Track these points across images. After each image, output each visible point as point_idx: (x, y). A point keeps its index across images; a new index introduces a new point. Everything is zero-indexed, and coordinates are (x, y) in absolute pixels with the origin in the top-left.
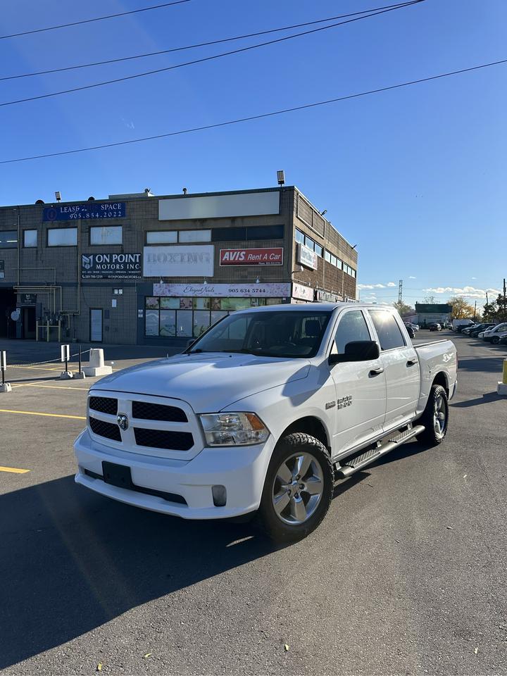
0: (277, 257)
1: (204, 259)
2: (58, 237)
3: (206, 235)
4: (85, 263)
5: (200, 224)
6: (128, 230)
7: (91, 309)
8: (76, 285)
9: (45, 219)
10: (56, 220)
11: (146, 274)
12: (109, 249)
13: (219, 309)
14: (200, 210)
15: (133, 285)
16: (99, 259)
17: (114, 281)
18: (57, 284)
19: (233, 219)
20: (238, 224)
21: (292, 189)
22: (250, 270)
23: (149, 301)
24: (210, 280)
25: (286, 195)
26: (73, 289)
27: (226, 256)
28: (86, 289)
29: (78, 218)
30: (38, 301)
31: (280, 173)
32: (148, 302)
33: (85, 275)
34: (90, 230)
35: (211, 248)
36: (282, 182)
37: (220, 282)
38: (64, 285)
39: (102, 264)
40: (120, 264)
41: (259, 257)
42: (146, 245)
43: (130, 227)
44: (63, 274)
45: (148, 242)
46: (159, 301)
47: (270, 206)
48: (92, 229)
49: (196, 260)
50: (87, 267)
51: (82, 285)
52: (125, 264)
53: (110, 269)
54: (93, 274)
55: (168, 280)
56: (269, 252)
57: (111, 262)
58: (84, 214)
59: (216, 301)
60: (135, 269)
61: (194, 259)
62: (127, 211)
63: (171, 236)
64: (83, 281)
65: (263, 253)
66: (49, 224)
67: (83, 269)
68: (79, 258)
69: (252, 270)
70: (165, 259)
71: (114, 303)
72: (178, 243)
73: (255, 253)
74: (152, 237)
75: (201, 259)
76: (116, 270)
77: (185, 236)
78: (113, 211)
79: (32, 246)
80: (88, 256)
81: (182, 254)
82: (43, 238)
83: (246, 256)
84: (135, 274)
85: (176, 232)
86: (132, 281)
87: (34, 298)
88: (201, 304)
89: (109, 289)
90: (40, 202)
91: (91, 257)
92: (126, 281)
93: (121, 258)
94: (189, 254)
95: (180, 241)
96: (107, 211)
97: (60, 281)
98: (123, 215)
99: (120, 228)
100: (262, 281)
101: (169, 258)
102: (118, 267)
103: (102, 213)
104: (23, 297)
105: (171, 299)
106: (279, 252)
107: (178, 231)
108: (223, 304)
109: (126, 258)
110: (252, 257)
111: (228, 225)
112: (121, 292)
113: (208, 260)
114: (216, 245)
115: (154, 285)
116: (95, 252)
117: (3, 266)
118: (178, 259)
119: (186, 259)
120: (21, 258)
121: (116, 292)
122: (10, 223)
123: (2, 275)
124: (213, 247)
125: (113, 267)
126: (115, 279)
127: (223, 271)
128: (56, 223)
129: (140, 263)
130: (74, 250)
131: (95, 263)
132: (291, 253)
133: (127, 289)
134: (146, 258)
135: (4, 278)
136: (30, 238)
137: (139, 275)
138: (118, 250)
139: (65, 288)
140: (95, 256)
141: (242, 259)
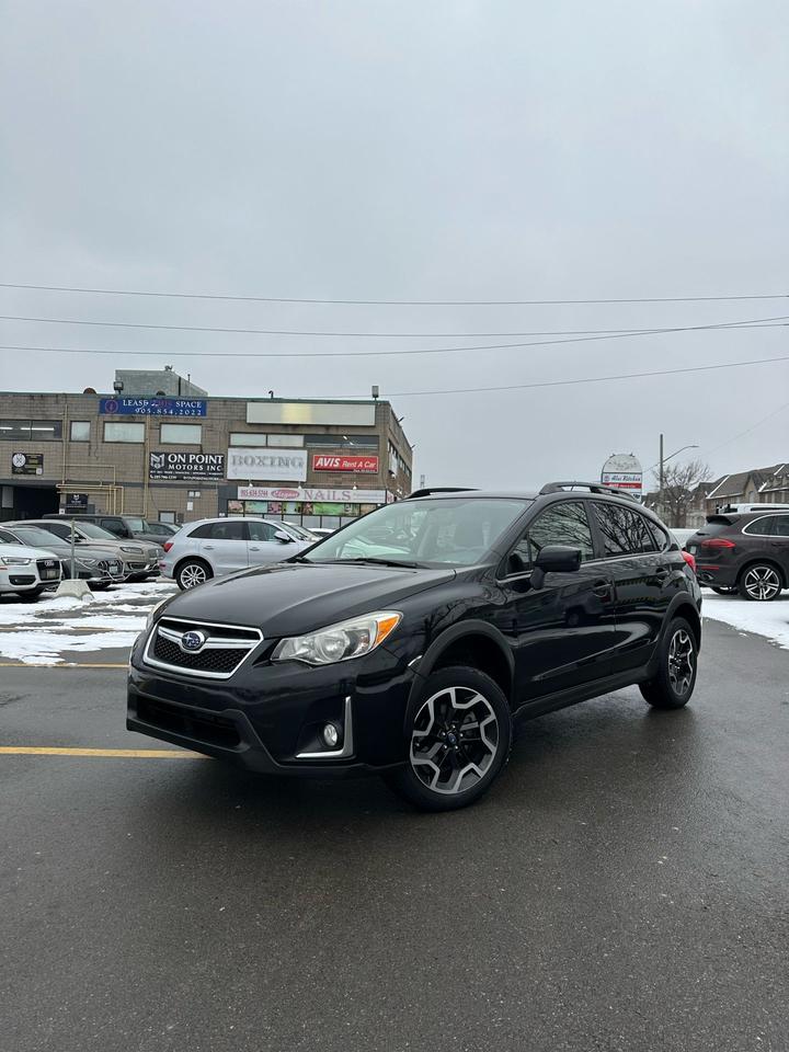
0: (372, 465)
1: (297, 464)
2: (115, 431)
3: (298, 441)
4: (155, 462)
5: (293, 429)
6: (208, 430)
7: (160, 512)
8: (142, 485)
9: (102, 411)
10: (117, 412)
11: (231, 475)
12: (186, 449)
13: (311, 514)
14: (293, 415)
15: (213, 487)
16: (173, 459)
17: (190, 483)
18: (117, 484)
19: (328, 427)
20: (333, 432)
21: (386, 404)
22: (344, 476)
23: (232, 505)
24: (303, 485)
25: (383, 408)
26: (138, 490)
27: (320, 462)
28: (156, 490)
29: (146, 413)
30: (90, 502)
31: (375, 388)
32: (230, 505)
33: (153, 475)
34: (160, 429)
35: (304, 454)
36: (376, 396)
37: (313, 487)
38: (127, 485)
39: (175, 464)
40: (199, 465)
41: (354, 465)
42: (230, 446)
43: (212, 426)
44: (124, 473)
45: (232, 443)
46: (244, 505)
47: (366, 417)
48: (163, 426)
49: (287, 465)
50: (157, 466)
51: (150, 485)
52: (204, 464)
53: (186, 470)
54: (164, 475)
55: (257, 483)
56: (364, 460)
57: (187, 462)
58: (154, 410)
59: (308, 506)
60: (216, 471)
61: (285, 463)
62: (208, 410)
63: (259, 439)
64: (152, 481)
65: (359, 460)
66: (107, 417)
67: (151, 468)
68: (147, 455)
69: (347, 476)
70: (253, 461)
71: (190, 506)
72: (267, 447)
73: (350, 460)
74: (236, 439)
75: (293, 464)
76: (193, 470)
77: (274, 440)
78: (191, 409)
79: (83, 439)
80: (158, 454)
81: (272, 458)
82: (98, 433)
83: (341, 463)
84: (217, 476)
85: (264, 436)
86: (212, 483)
87: (84, 499)
88: (291, 509)
89: (184, 491)
90: (90, 391)
91: (163, 456)
92: (204, 483)
93: (200, 459)
94: (280, 458)
95: (269, 444)
96: (184, 408)
97: (121, 481)
98: (204, 413)
99: (199, 428)
100: (358, 488)
101: (257, 461)
102: (196, 468)
103: (177, 411)
104: (70, 498)
105: (258, 504)
106: (372, 460)
107: (267, 434)
108: (316, 509)
109: (205, 459)
110: (347, 464)
111: (322, 432)
112: (198, 494)
113: (300, 465)
114: (309, 450)
115: (240, 489)
116: (167, 451)
117: (40, 460)
118: (268, 462)
119: (277, 462)
120: (68, 453)
121: (191, 494)
122: (54, 412)
123: (39, 471)
124: (306, 452)
125: (190, 467)
126: (191, 481)
127: (317, 476)
128: (117, 417)
129: (223, 465)
130: (140, 447)
131: (167, 463)
132: (386, 462)
133: (206, 492)
134: (230, 460)
135: (42, 475)
136: (80, 431)
137: (222, 477)
138: (197, 450)
139: (128, 489)
140: (167, 455)
141: (337, 465)
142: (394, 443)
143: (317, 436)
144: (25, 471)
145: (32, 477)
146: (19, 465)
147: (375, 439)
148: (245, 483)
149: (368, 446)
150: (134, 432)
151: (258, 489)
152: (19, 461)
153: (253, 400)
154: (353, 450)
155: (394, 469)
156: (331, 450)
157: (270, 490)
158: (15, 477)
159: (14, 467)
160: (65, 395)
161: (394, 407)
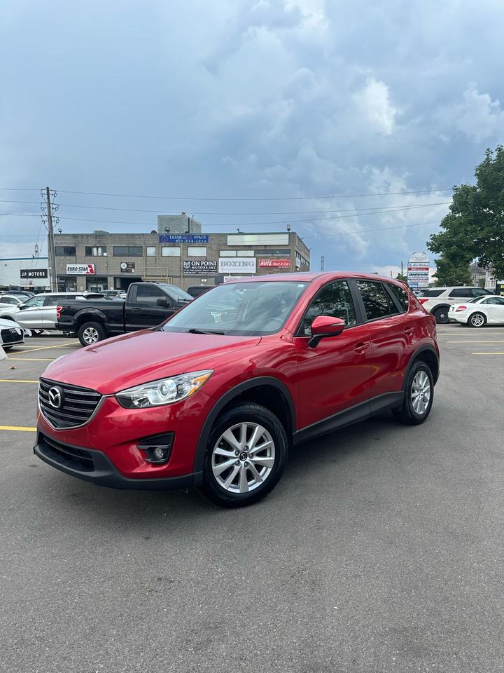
0: (287, 264)
2: (167, 251)
3: (252, 253)
4: (185, 266)
5: (249, 247)
6: (209, 249)
8: (180, 277)
9: (161, 241)
10: (168, 242)
11: (220, 271)
12: (200, 259)
15: (213, 277)
16: (194, 263)
18: (169, 276)
19: (265, 246)
20: (268, 248)
21: (294, 233)
22: (274, 269)
24: (254, 274)
25: (292, 235)
26: (178, 279)
27: (262, 263)
28: (186, 279)
29: (181, 242)
31: (288, 226)
33: (185, 271)
34: (187, 249)
36: (289, 230)
37: (259, 275)
38: (173, 277)
39: (195, 266)
40: (205, 266)
42: (219, 257)
43: (211, 248)
44: (172, 271)
45: (221, 255)
47: (283, 240)
48: (189, 248)
49: (247, 264)
50: (187, 267)
51: (183, 276)
52: (208, 266)
54: (190, 271)
55: (232, 274)
56: (283, 262)
57: (200, 265)
58: (184, 240)
60: (214, 269)
61: (245, 264)
62: (209, 240)
63: (233, 253)
65: (281, 262)
66: (163, 244)
67: (184, 268)
68: (182, 262)
70: (231, 264)
72: (237, 257)
73: (277, 262)
74: (222, 253)
75: (250, 265)
77: (240, 253)
78: (201, 239)
79: (152, 255)
80: (187, 262)
81: (240, 262)
82: (159, 252)
84: (214, 272)
85: (235, 251)
86: (212, 275)
89: (199, 279)
90: (154, 232)
91: (189, 263)
92: (208, 275)
93: (206, 264)
94: (243, 262)
95: (238, 255)
96: (198, 239)
98: (207, 241)
99: (205, 248)
101: (233, 264)
102: (204, 268)
103: (195, 240)
106: (287, 262)
107: (237, 250)
109: (208, 263)
110: (275, 264)
111: (263, 248)
112: (205, 280)
113: (253, 265)
114: (257, 258)
115: (225, 277)
116: (191, 260)
117: (133, 266)
118: (237, 264)
119: (242, 264)
120: (146, 261)
121: (202, 280)
122: (138, 243)
123: (133, 271)
124: (255, 259)
125: (201, 268)
126: (203, 274)
127: (261, 270)
128: (167, 245)
129: (217, 266)
130: (179, 259)
131: (191, 266)
132: (294, 262)
133: (209, 279)
134: (220, 264)
135: (134, 273)
136: (151, 251)
137: (216, 272)
138: (204, 259)
139: (174, 279)
140: (191, 262)
141: (270, 265)
142: (298, 251)
143: (261, 251)
144: (127, 271)
145: (130, 274)
146: (124, 268)
147: (288, 251)
148: (227, 274)
149: (285, 255)
150: (176, 251)
151: (233, 277)
152: (124, 266)
153: (230, 234)
154: (278, 258)
155: (299, 265)
156: (267, 257)
157: (239, 277)
158: (123, 274)
159: (122, 269)
160: (143, 234)
161: (298, 234)
